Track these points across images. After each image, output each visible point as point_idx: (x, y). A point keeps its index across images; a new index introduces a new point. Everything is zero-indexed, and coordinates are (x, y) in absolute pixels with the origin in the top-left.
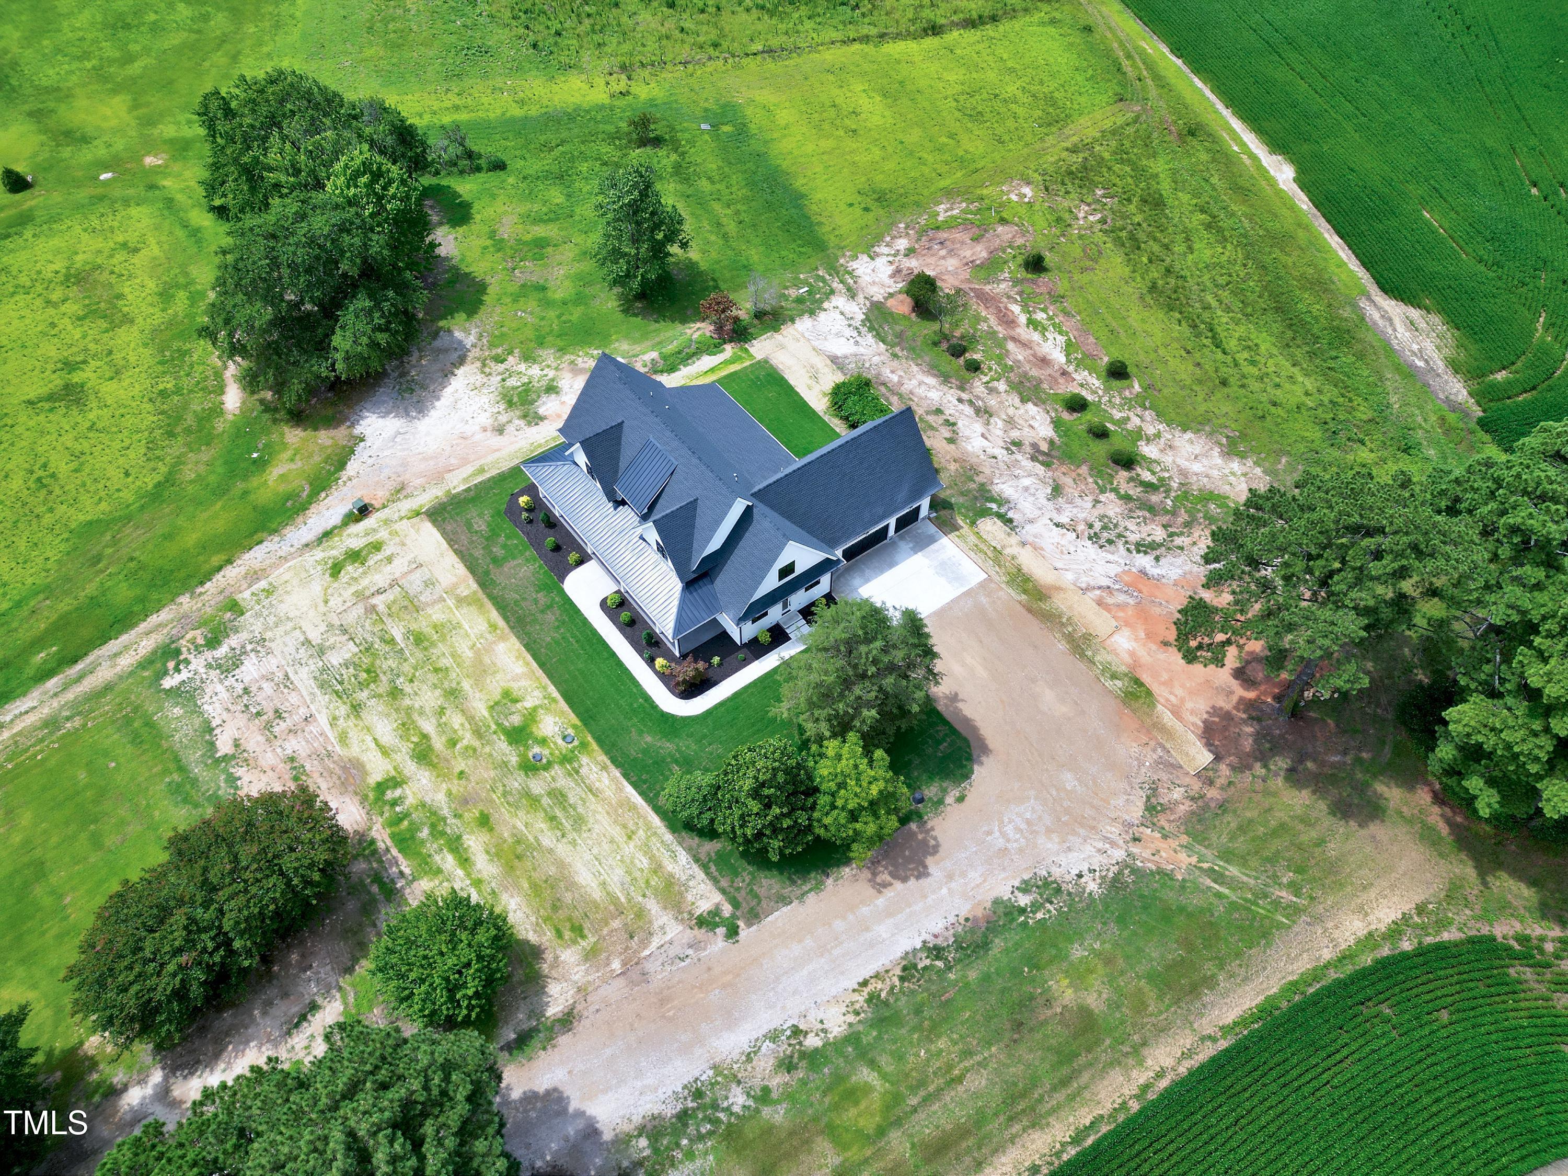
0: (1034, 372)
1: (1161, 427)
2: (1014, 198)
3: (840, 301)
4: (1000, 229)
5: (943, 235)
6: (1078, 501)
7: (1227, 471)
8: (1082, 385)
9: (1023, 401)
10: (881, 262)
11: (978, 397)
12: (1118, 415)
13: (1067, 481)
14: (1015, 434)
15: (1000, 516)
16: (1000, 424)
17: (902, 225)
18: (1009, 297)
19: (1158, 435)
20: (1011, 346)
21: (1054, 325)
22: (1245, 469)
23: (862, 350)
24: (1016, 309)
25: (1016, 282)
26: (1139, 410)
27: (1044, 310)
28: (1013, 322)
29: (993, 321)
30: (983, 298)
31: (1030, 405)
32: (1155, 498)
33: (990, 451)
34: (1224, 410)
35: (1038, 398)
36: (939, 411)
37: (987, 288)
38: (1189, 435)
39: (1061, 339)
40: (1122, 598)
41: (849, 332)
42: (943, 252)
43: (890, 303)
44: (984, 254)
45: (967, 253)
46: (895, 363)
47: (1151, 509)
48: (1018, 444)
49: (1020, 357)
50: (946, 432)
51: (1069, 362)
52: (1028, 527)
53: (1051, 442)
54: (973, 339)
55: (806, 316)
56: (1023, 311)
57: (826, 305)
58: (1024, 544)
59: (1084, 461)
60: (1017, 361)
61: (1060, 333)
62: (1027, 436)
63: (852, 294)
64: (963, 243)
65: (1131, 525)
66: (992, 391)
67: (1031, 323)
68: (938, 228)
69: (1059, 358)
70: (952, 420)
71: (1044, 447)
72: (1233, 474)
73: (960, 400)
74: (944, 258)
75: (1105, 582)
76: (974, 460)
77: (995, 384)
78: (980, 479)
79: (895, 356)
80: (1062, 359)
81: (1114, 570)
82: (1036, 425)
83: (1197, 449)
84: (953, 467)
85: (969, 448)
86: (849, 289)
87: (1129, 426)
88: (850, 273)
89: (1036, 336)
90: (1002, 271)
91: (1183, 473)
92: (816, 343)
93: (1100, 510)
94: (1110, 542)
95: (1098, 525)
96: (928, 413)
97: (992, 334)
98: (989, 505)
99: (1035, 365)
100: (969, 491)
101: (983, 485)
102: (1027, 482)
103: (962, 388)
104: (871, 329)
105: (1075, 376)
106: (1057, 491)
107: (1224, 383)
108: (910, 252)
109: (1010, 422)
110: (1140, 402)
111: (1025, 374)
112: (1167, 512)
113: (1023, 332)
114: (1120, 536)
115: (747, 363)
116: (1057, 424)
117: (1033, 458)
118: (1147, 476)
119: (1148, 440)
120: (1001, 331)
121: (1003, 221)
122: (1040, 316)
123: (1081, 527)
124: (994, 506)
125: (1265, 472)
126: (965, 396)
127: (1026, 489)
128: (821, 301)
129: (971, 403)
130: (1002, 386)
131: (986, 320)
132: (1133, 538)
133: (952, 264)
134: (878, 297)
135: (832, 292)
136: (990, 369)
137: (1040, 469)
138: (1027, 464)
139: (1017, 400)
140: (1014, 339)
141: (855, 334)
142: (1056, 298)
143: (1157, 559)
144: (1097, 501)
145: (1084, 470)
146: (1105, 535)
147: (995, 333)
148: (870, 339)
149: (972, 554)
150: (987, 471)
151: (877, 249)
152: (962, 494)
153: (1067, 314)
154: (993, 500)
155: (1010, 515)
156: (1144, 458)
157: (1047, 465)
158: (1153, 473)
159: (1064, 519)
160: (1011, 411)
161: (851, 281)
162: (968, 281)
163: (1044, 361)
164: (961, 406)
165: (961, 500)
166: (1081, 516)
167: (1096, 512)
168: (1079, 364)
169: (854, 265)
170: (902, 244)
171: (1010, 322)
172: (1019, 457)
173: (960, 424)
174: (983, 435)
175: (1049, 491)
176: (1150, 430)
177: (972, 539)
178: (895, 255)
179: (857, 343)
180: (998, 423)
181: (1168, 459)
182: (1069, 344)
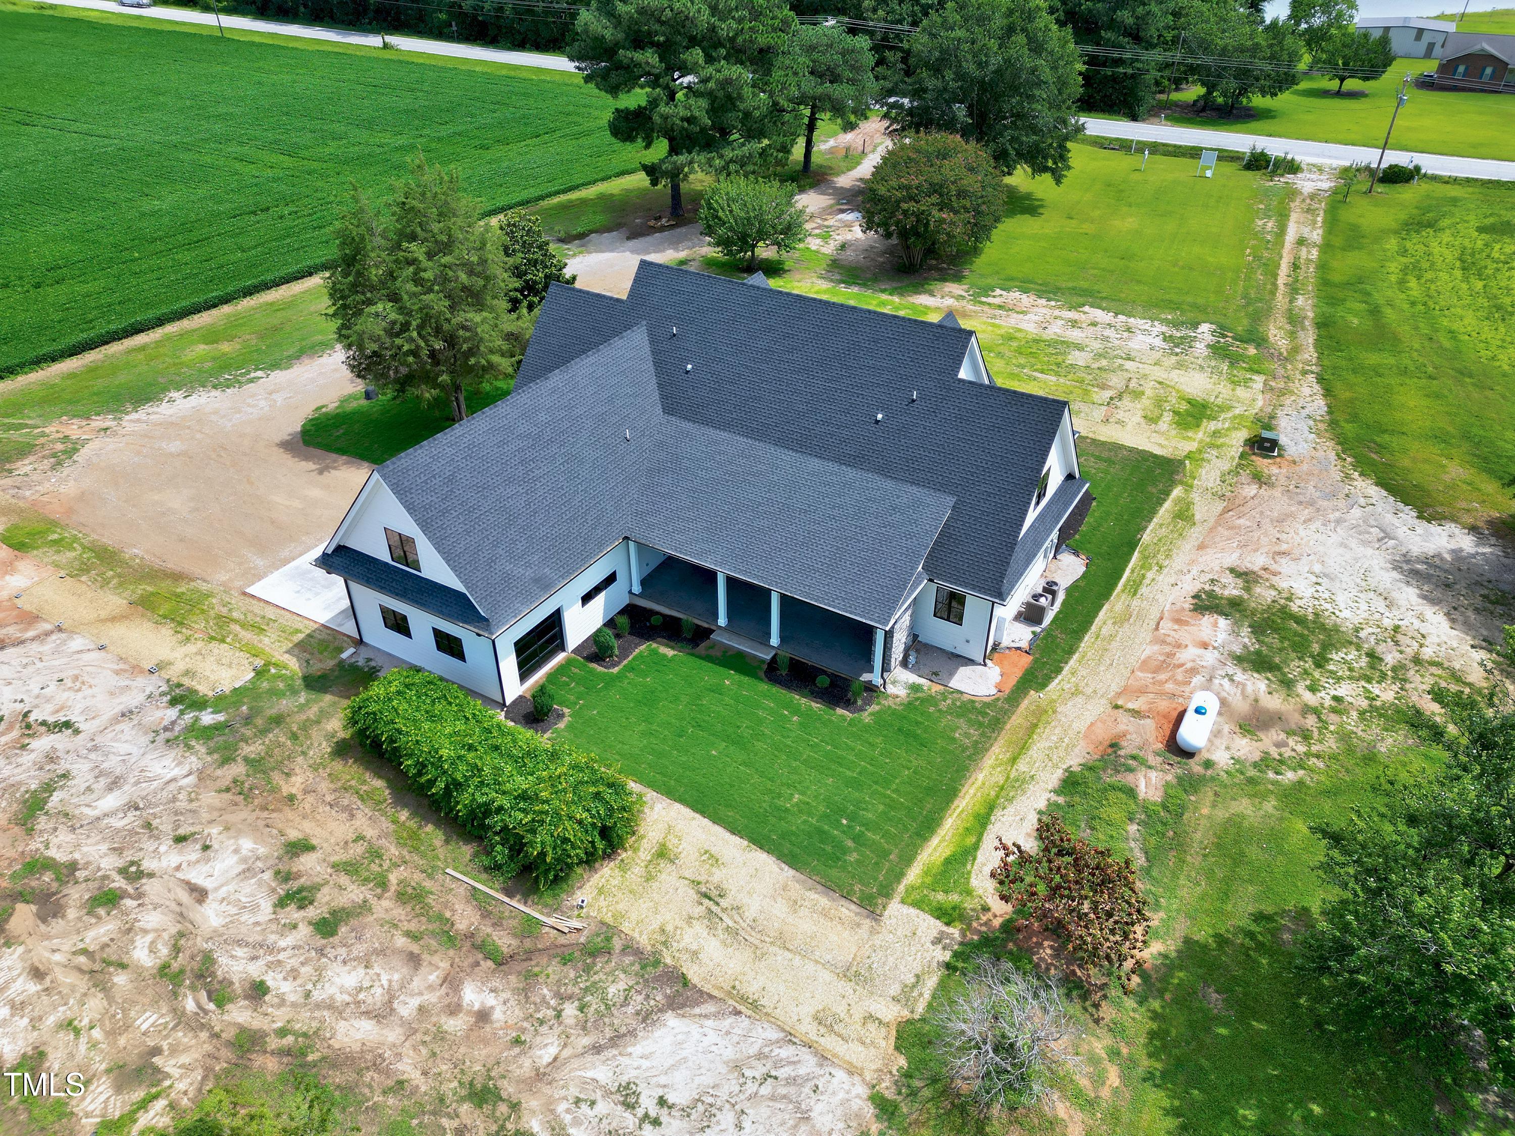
11: (195, 1024)
14: (101, 931)
15: (199, 704)
16: (139, 951)
33: (189, 853)
36: (329, 925)
46: (478, 1061)
48: (101, 901)
52: (137, 701)
58: (160, 667)
62: (62, 938)
66: (141, 1071)
70: (292, 913)
76: (240, 815)
77: (120, 1105)
78: (233, 771)
79: (481, 1095)
84: (296, 782)
85: (247, 844)
96: (364, 907)
98: (221, 717)
100: (264, 732)
101: (226, 760)
102: (111, 801)
106: (33, 807)
109: (103, 969)
115: (913, 875)
117: (68, 872)
124: (207, 718)
126: (240, 1014)
127: (115, 784)
129: (222, 996)
130: (94, 1105)
149: (270, 613)
150: (210, 798)
152: (278, 720)
154: (206, 733)
155: (172, 713)
157: (34, 866)
159: (43, 744)
160: (90, 1009)
164: (255, 970)
165: (285, 704)
172: (109, 863)
173: (266, 906)
174: (200, 894)
175: (55, 800)
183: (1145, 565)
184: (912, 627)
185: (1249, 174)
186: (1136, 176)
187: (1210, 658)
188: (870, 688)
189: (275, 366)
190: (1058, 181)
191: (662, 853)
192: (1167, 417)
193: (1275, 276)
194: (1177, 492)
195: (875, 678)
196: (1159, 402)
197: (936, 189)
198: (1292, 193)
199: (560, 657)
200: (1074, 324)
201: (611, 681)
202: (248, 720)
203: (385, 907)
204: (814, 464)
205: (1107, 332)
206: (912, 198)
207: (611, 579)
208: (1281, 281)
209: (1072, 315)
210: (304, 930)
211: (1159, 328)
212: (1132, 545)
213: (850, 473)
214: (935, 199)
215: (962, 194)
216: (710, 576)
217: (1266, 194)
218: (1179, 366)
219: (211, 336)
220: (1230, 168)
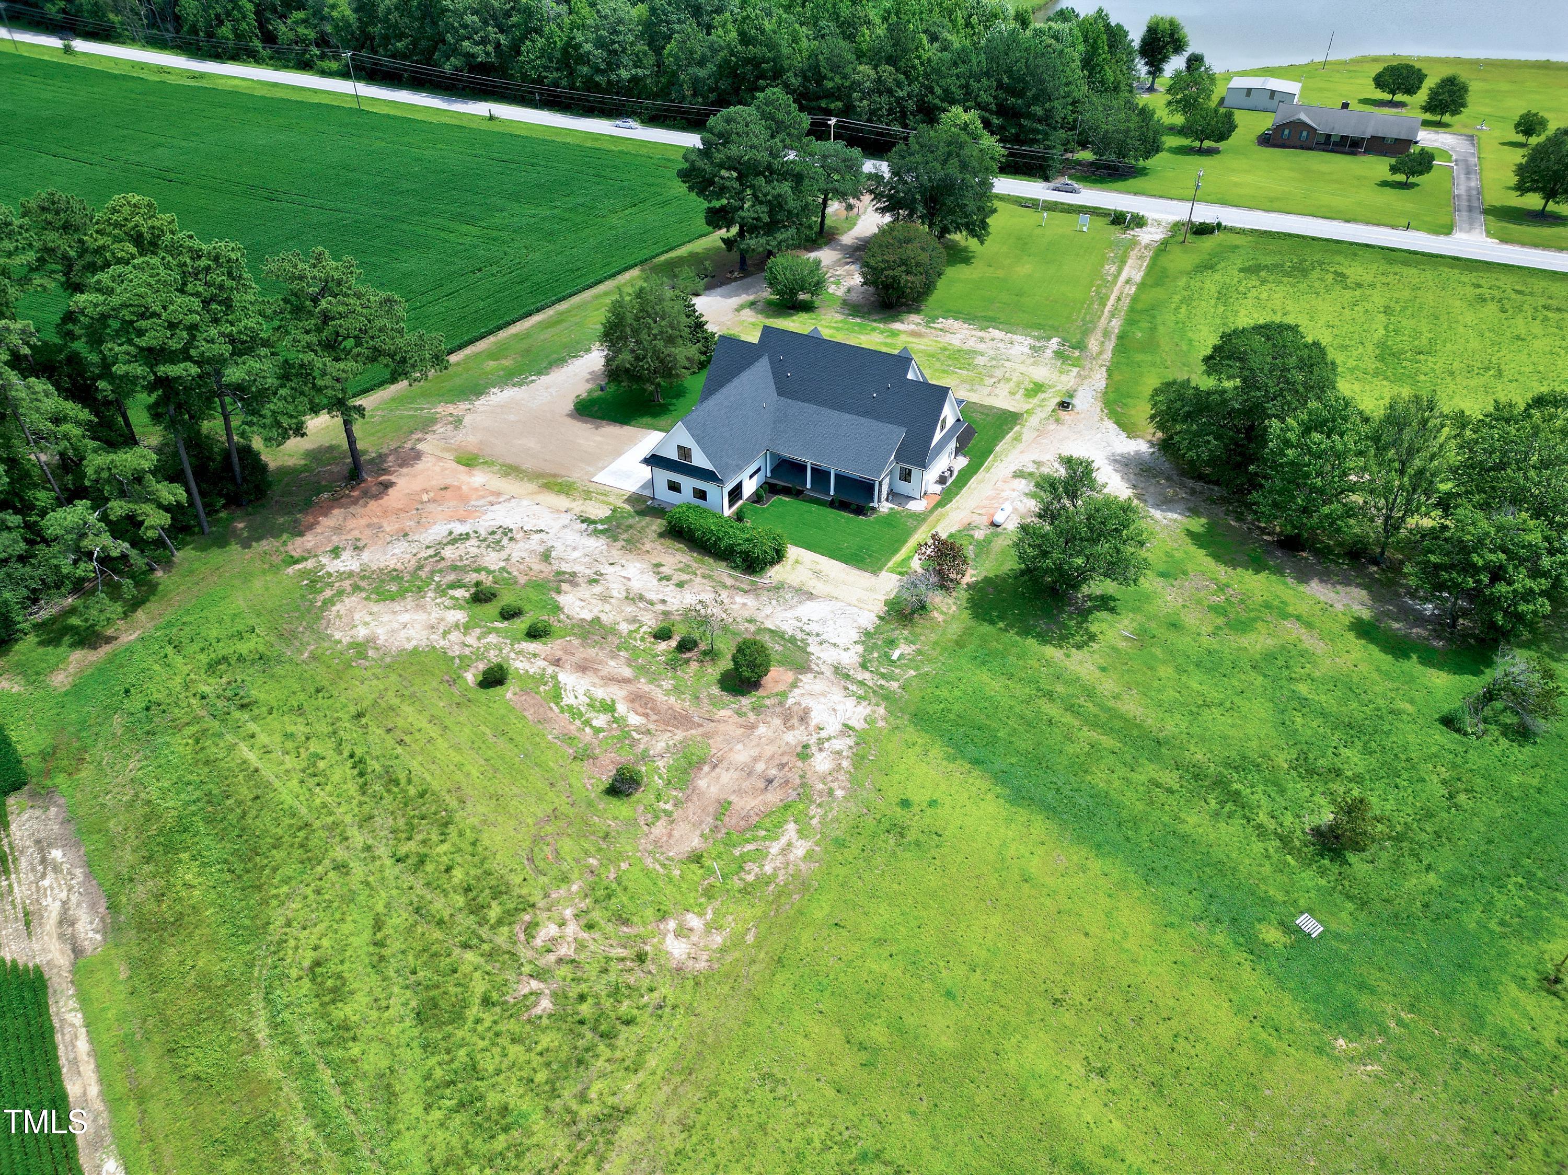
0: (592, 652)
1: (442, 643)
2: (694, 921)
3: (850, 658)
4: (696, 842)
5: (773, 797)
6: (524, 555)
7: (373, 624)
8: (535, 656)
9: (597, 620)
10: (833, 727)
11: (646, 610)
12: (492, 638)
13: (537, 567)
14: (597, 589)
15: (594, 522)
16: (615, 593)
17: (839, 793)
18: (648, 732)
19: (445, 634)
20: (627, 672)
21: (581, 714)
22: (354, 632)
23: (789, 614)
24: (634, 720)
25: (645, 757)
26: (467, 651)
27: (597, 731)
28: (632, 701)
29: (659, 695)
30: (680, 720)
31: (588, 617)
32: (452, 577)
33: (617, 568)
34: (365, 688)
35: (582, 627)
36: (680, 585)
37: (680, 735)
38: (409, 646)
39: (568, 700)
40: (481, 502)
41: (814, 627)
42: (760, 767)
43: (790, 676)
44: (702, 783)
45: (727, 777)
46: (746, 614)
47: (454, 568)
48: (592, 582)
49: (612, 663)
50: (665, 570)
51: (554, 677)
52: (567, 522)
53: (559, 592)
54: (673, 665)
55: (871, 628)
56: (624, 718)
57: (860, 648)
58: (570, 510)
59: (524, 586)
60: (614, 656)
61: (570, 707)
62: (585, 591)
63: (839, 671)
64: (739, 792)
65: (474, 551)
66: (634, 620)
67: (609, 708)
68: (786, 807)
69: (567, 678)
70: (664, 582)
71: (565, 586)
72: (366, 624)
73: (664, 602)
74: (756, 759)
75: (496, 507)
76: (630, 557)
77: (632, 627)
78: (620, 544)
79: (751, 621)
80: (563, 677)
81: (490, 515)
82: (579, 603)
83: (403, 634)
84: (648, 546)
85: (638, 565)
86: (847, 677)
87: (478, 631)
88: (860, 698)
89: (600, 693)
90: (669, 768)
91: (421, 607)
92: (839, 604)
93: (503, 555)
94: (493, 533)
95: (505, 541)
96: (691, 580)
97: (654, 679)
98: (605, 526)
99: (593, 662)
100: (626, 531)
101: (615, 540)
102: (576, 554)
103: (666, 614)
104: (793, 640)
105: (543, 664)
106: (546, 557)
107: (360, 715)
108: (804, 753)
109: (605, 598)
110: (465, 662)
111: (602, 648)
112: (440, 571)
113: (617, 693)
114: (485, 540)
115: (890, 564)
116: (558, 608)
117: (574, 574)
118: (460, 593)
119: (457, 626)
120: (643, 685)
121: (696, 858)
122: (600, 720)
123: (519, 536)
124: (600, 527)
125: (330, 637)
126: (660, 607)
127: (574, 549)
128: (869, 650)
129: (652, 603)
130: (624, 627)
131: (667, 693)
132: (473, 542)
133: (741, 755)
134: (807, 678)
135: (864, 666)
136: (643, 639)
137: (565, 567)
138: (577, 568)
139: (604, 618)
140: (626, 681)
141: (805, 627)
142: (585, 755)
143: (451, 533)
144: (507, 560)
145: (522, 580)
146: (497, 537)
147: (651, 681)
148: (788, 628)
149: (608, 488)
150: (615, 552)
151: (850, 742)
152: (630, 527)
153: (569, 739)
154: (603, 532)
155: (584, 526)
156: (461, 608)
157: (559, 573)
158: (452, 598)
159: (536, 537)
160: (607, 607)
161: (854, 688)
162: (706, 736)
163: (583, 668)
164: (661, 597)
165: (631, 521)
166: (521, 545)
167: (507, 551)
168: (541, 679)
169: (864, 710)
170: (821, 763)
171: (636, 699)
172: (588, 572)
173: (655, 582)
174: (628, 579)
175: (553, 554)
176: (455, 636)
177: (611, 499)
178: (820, 742)
179: (798, 619)
180: (617, 591)
181: (435, 614)
182: (557, 696)
183: (995, 460)
184: (890, 485)
185: (1113, 227)
186: (1038, 231)
187: (1015, 494)
188: (873, 509)
189: (540, 373)
190: (982, 243)
191: (797, 562)
192: (1021, 392)
193: (1105, 305)
194: (1017, 428)
195: (875, 505)
196: (1018, 385)
197: (903, 263)
198: (1134, 243)
199: (740, 502)
200: (982, 340)
201: (764, 510)
202: (618, 527)
203: (698, 580)
204: (847, 416)
205: (1001, 345)
206: (890, 268)
207: (759, 470)
208: (1107, 309)
209: (982, 334)
210: (672, 587)
211: (1030, 341)
212: (991, 452)
213: (863, 420)
214: (903, 268)
215: (918, 265)
216: (802, 468)
217: (1117, 244)
218: (1035, 364)
219: (493, 355)
220: (1101, 222)
